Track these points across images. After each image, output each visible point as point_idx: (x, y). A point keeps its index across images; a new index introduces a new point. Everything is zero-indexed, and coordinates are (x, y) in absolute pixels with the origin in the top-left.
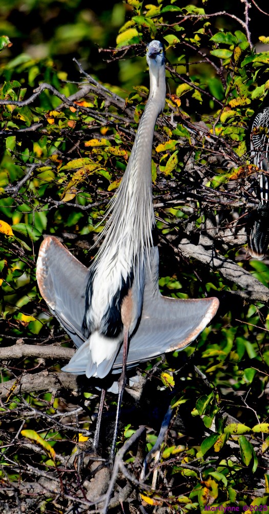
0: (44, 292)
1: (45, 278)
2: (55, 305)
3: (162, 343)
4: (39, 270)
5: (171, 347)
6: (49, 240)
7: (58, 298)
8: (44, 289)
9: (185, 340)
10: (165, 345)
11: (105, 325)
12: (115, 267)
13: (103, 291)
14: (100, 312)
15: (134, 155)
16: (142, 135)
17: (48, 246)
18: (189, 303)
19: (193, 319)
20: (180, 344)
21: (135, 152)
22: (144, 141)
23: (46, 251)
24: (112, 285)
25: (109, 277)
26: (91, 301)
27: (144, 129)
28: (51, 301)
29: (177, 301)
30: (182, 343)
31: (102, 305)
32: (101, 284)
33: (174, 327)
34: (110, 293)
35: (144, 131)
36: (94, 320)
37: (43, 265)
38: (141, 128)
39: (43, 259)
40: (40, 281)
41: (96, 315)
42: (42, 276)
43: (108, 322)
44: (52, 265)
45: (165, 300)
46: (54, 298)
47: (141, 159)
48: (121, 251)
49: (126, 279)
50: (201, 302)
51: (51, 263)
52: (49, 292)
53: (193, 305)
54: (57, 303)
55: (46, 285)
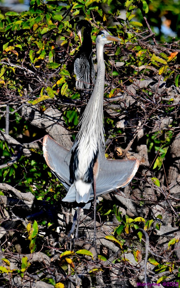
0: (49, 164)
1: (48, 156)
2: (55, 169)
3: (111, 183)
4: (45, 153)
5: (119, 186)
6: (47, 137)
7: (55, 165)
8: (48, 162)
9: (126, 182)
10: (114, 184)
11: (87, 177)
12: (89, 148)
13: (85, 160)
14: (84, 171)
15: (98, 90)
16: (101, 80)
17: (47, 140)
18: (122, 162)
19: (126, 170)
20: (124, 184)
21: (98, 88)
22: (102, 82)
23: (46, 143)
24: (89, 157)
25: (87, 153)
26: (78, 166)
27: (101, 77)
28: (52, 167)
29: (115, 161)
30: (125, 183)
31: (85, 167)
32: (83, 157)
33: (116, 174)
34: (89, 161)
35: (102, 78)
36: (79, 175)
37: (47, 150)
38: (100, 76)
39: (46, 147)
40: (47, 158)
41: (81, 172)
42: (47, 155)
43: (88, 175)
44: (49, 149)
45: (109, 161)
46: (53, 166)
47: (101, 92)
48: (91, 139)
49: (95, 154)
50: (129, 161)
51: (49, 148)
52: (51, 163)
53: (124, 163)
54: (55, 168)
55: (49, 160)
